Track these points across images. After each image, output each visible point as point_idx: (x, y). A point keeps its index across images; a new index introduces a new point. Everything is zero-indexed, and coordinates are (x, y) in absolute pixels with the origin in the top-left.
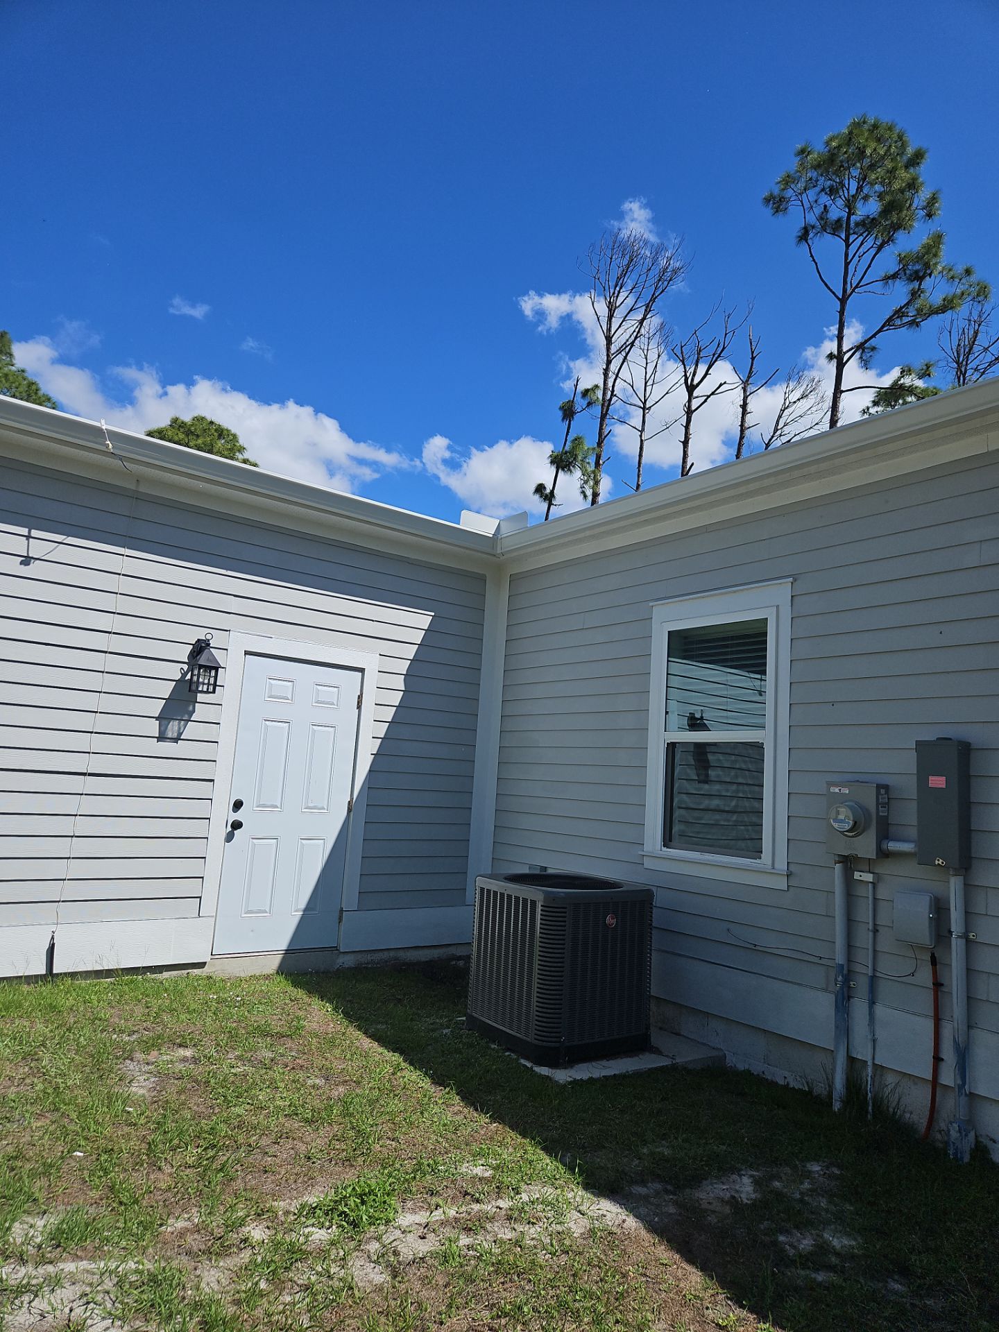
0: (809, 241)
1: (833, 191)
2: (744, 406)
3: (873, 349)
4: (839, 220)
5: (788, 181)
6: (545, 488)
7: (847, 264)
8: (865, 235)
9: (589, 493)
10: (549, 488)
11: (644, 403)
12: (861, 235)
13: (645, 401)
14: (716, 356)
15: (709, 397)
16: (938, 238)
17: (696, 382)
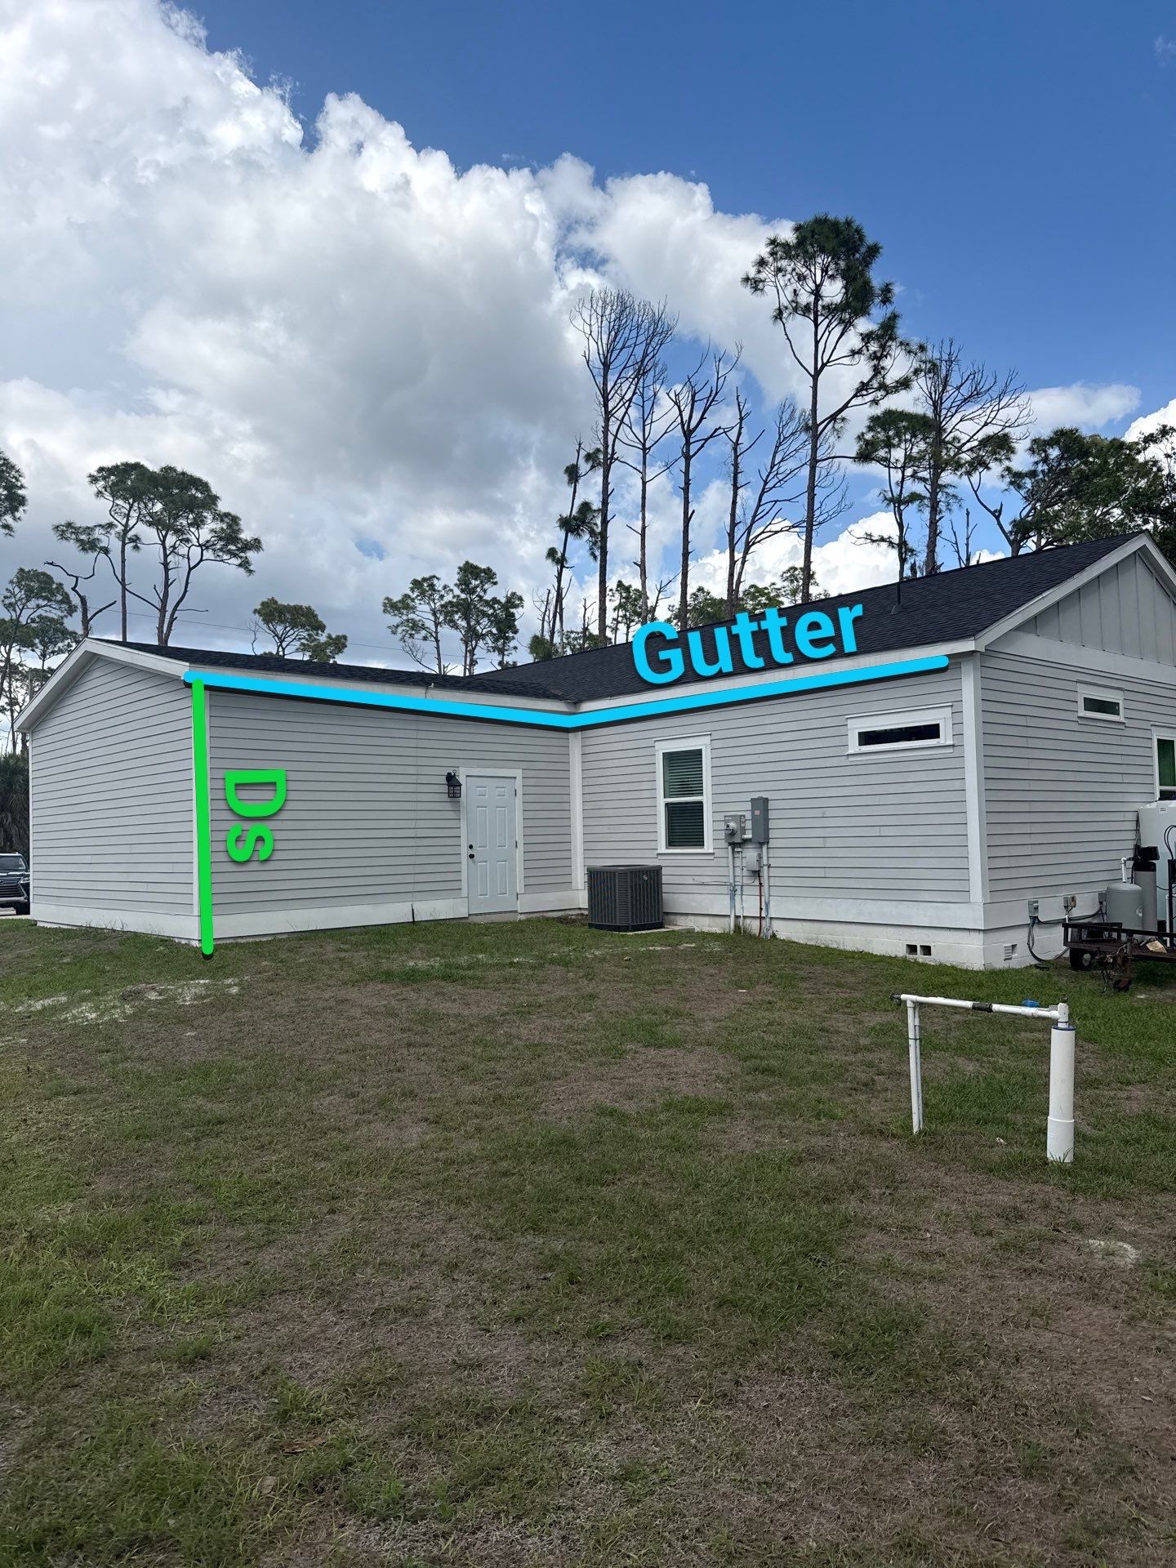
0: (784, 320)
1: (801, 278)
2: (736, 465)
3: (843, 419)
4: (808, 304)
5: (762, 263)
6: (556, 552)
7: (817, 343)
8: (830, 317)
9: (598, 553)
10: (560, 550)
11: (644, 445)
12: (827, 317)
13: (645, 440)
14: (711, 399)
15: (706, 440)
16: (894, 317)
17: (692, 426)
